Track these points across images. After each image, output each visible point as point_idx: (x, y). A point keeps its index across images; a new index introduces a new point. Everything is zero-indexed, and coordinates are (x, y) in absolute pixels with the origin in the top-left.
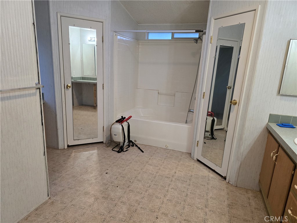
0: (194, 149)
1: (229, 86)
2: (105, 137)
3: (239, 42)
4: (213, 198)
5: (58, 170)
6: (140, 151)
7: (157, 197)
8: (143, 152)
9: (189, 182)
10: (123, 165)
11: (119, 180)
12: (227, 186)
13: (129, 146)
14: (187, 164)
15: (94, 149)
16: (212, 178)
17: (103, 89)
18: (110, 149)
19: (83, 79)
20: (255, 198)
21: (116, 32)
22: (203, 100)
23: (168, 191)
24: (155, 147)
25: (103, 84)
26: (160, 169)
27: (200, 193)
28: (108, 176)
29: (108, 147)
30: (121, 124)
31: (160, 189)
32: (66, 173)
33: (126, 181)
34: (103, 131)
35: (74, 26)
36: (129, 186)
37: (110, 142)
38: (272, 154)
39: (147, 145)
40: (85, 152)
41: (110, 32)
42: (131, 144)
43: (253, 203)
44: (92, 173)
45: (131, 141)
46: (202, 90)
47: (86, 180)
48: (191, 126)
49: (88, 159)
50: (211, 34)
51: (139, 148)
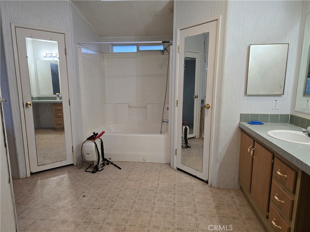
0: (173, 158)
1: (196, 96)
2: (75, 159)
3: (200, 53)
4: (200, 203)
5: (23, 202)
6: (116, 168)
7: (145, 212)
8: (120, 169)
9: (174, 191)
10: (101, 184)
11: (100, 201)
12: (210, 189)
13: (104, 165)
14: (168, 174)
15: (64, 173)
16: (195, 184)
17: (70, 105)
18: (83, 170)
19: (39, 99)
20: (238, 196)
21: (79, 44)
22: (176, 108)
23: (154, 203)
24: (132, 162)
25: (69, 100)
26: (141, 183)
27: (187, 200)
28: (85, 199)
29: (79, 169)
30: (94, 141)
31: (147, 203)
32: (35, 204)
33: (108, 201)
34: (73, 151)
35: (32, 38)
36: (112, 206)
37: (81, 163)
38: (249, 149)
39: (123, 162)
40: (54, 177)
41: (73, 44)
42: (106, 162)
43: (237, 201)
44: (67, 199)
45: (106, 159)
46: (174, 99)
47: (60, 207)
48: (167, 136)
49: (59, 184)
50: (178, 44)
51: (116, 166)
